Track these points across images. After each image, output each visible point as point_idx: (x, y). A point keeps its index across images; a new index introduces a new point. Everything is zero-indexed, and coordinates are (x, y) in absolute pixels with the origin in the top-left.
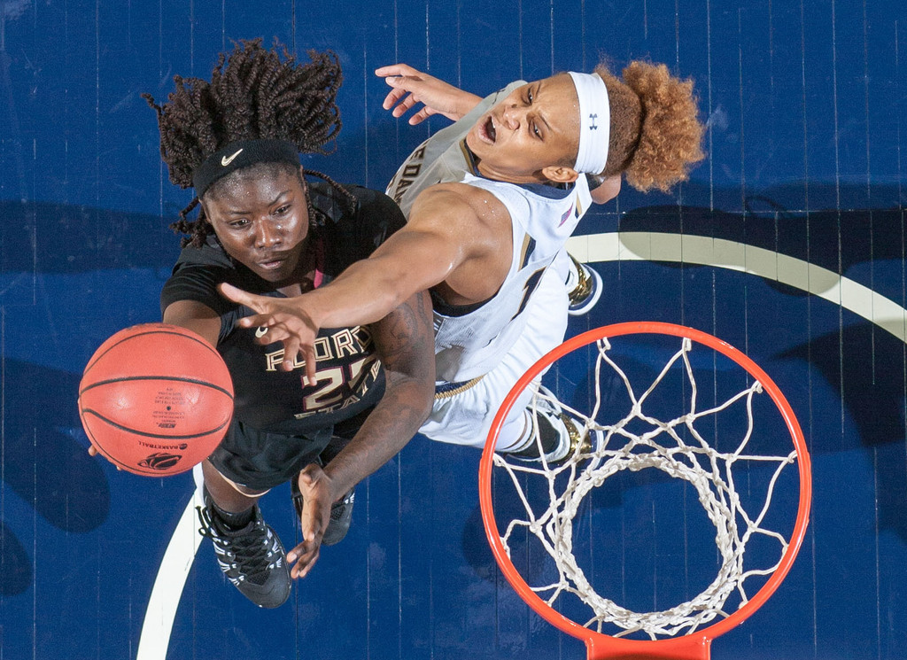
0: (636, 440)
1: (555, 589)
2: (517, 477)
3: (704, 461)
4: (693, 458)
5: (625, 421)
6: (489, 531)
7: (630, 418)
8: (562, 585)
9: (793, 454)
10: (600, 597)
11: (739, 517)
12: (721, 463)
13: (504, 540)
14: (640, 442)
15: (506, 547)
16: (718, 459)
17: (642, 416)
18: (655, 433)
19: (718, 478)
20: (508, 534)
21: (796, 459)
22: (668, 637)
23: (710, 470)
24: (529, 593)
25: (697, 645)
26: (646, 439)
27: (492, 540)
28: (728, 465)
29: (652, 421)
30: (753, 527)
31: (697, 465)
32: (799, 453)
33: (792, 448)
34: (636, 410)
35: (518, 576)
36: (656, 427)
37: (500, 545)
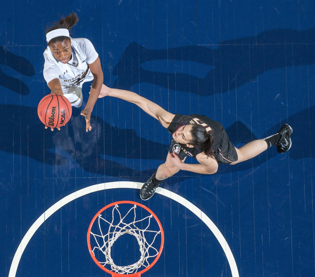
0: (122, 229)
1: (105, 263)
2: (96, 237)
3: (137, 232)
4: (134, 231)
5: (119, 224)
6: (89, 249)
7: (120, 223)
8: (107, 262)
9: (160, 231)
10: (115, 265)
11: (146, 244)
12: (141, 232)
13: (93, 251)
14: (123, 229)
15: (93, 253)
16: (141, 231)
17: (122, 223)
18: (126, 226)
19: (140, 236)
20: (94, 250)
21: (160, 233)
22: (131, 273)
23: (139, 234)
24: (98, 263)
25: (137, 275)
26: (124, 228)
27: (90, 251)
28: (143, 232)
29: (125, 224)
30: (150, 246)
31: (135, 233)
32: (161, 231)
33: (160, 230)
34: (121, 221)
35: (96, 260)
36: (126, 225)
37: (92, 252)
